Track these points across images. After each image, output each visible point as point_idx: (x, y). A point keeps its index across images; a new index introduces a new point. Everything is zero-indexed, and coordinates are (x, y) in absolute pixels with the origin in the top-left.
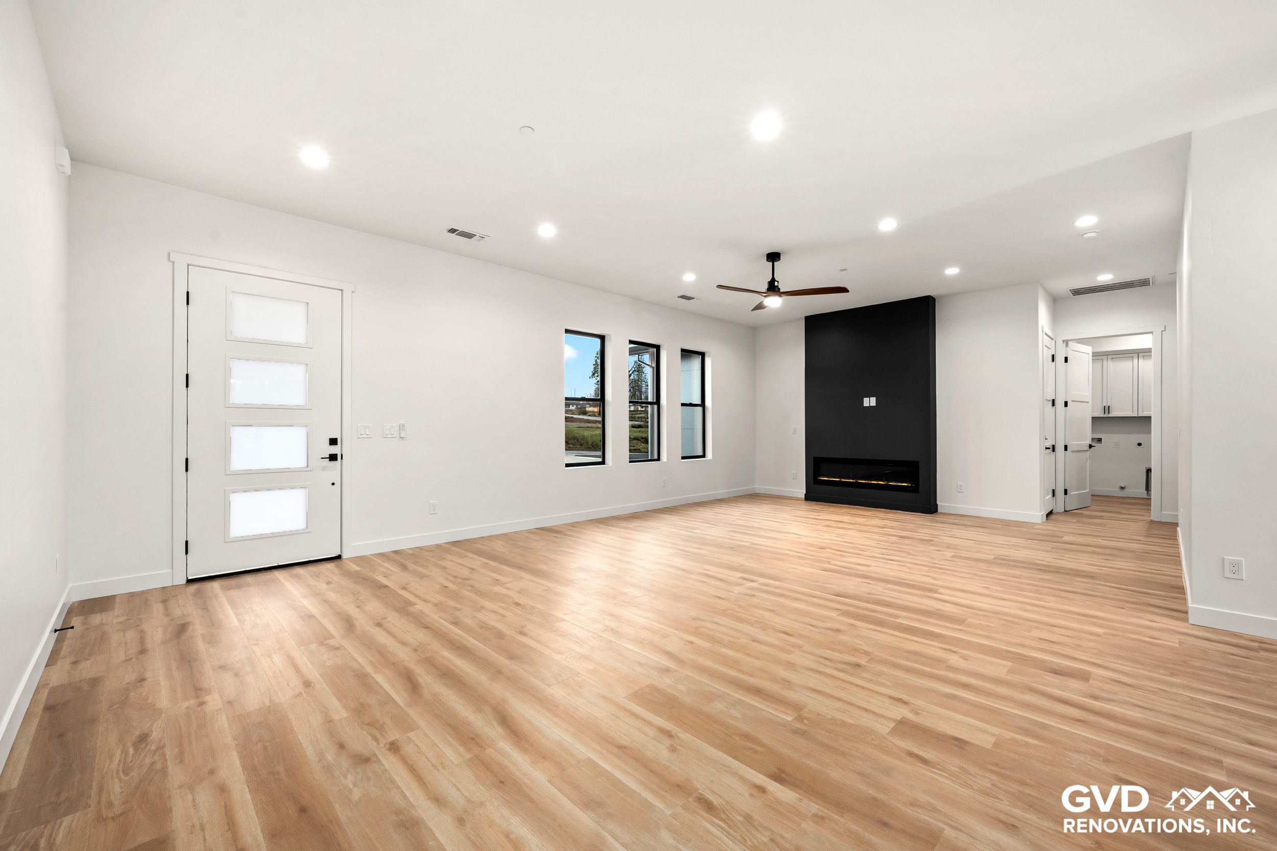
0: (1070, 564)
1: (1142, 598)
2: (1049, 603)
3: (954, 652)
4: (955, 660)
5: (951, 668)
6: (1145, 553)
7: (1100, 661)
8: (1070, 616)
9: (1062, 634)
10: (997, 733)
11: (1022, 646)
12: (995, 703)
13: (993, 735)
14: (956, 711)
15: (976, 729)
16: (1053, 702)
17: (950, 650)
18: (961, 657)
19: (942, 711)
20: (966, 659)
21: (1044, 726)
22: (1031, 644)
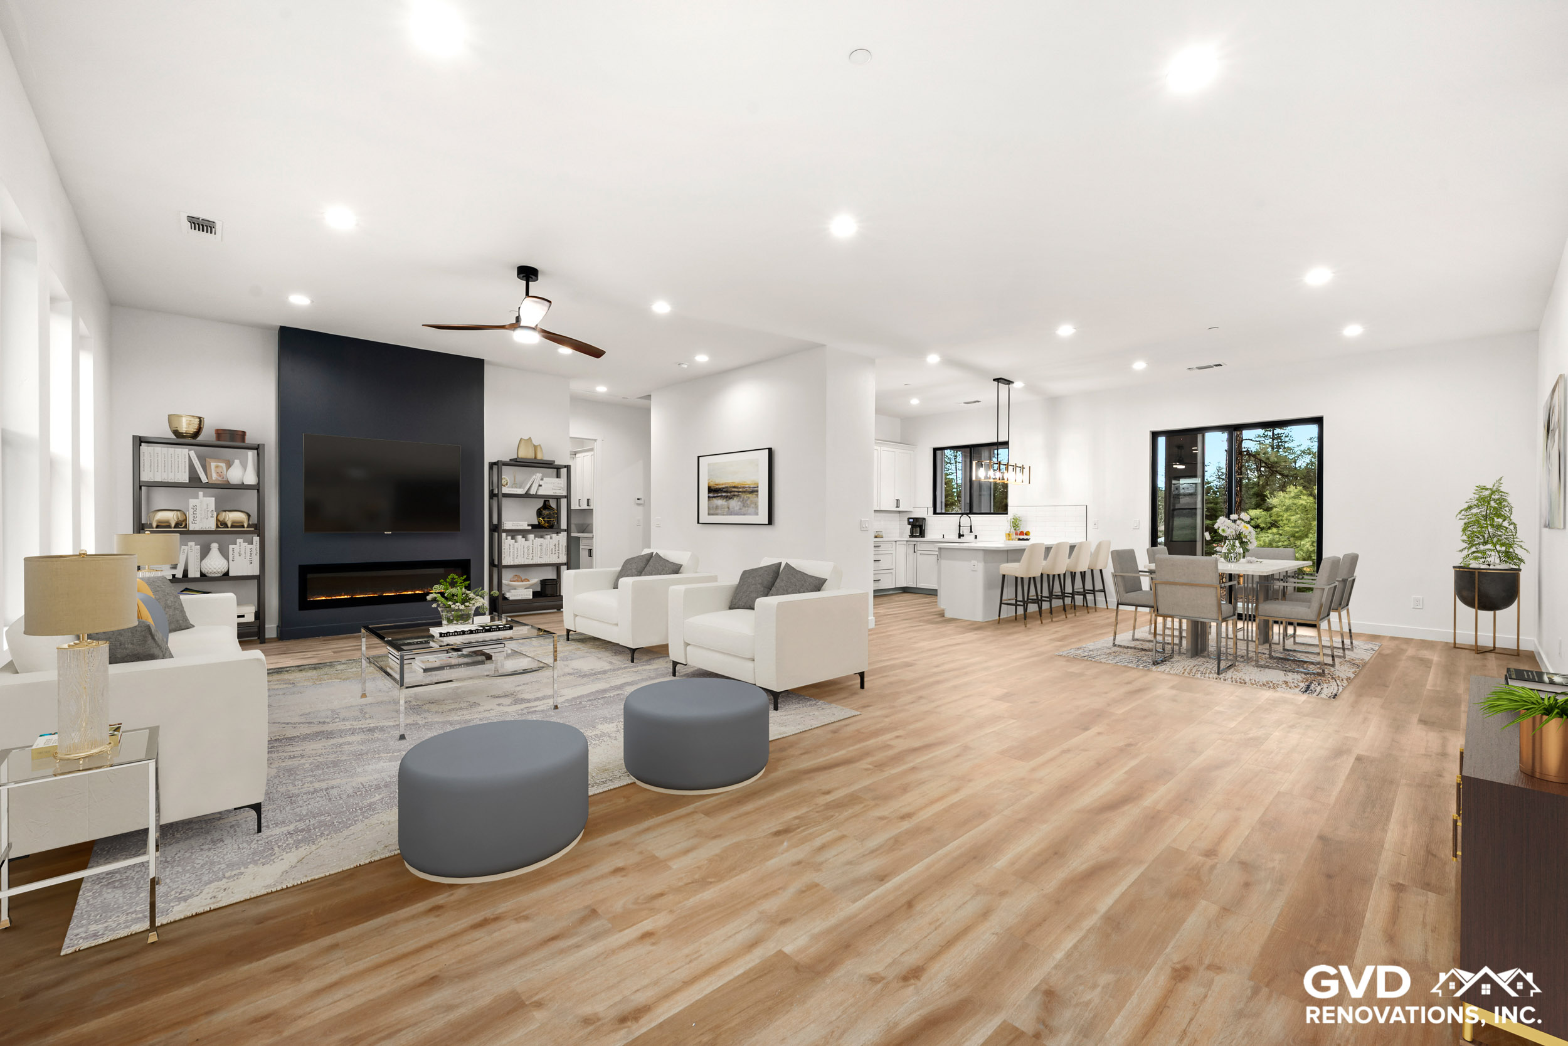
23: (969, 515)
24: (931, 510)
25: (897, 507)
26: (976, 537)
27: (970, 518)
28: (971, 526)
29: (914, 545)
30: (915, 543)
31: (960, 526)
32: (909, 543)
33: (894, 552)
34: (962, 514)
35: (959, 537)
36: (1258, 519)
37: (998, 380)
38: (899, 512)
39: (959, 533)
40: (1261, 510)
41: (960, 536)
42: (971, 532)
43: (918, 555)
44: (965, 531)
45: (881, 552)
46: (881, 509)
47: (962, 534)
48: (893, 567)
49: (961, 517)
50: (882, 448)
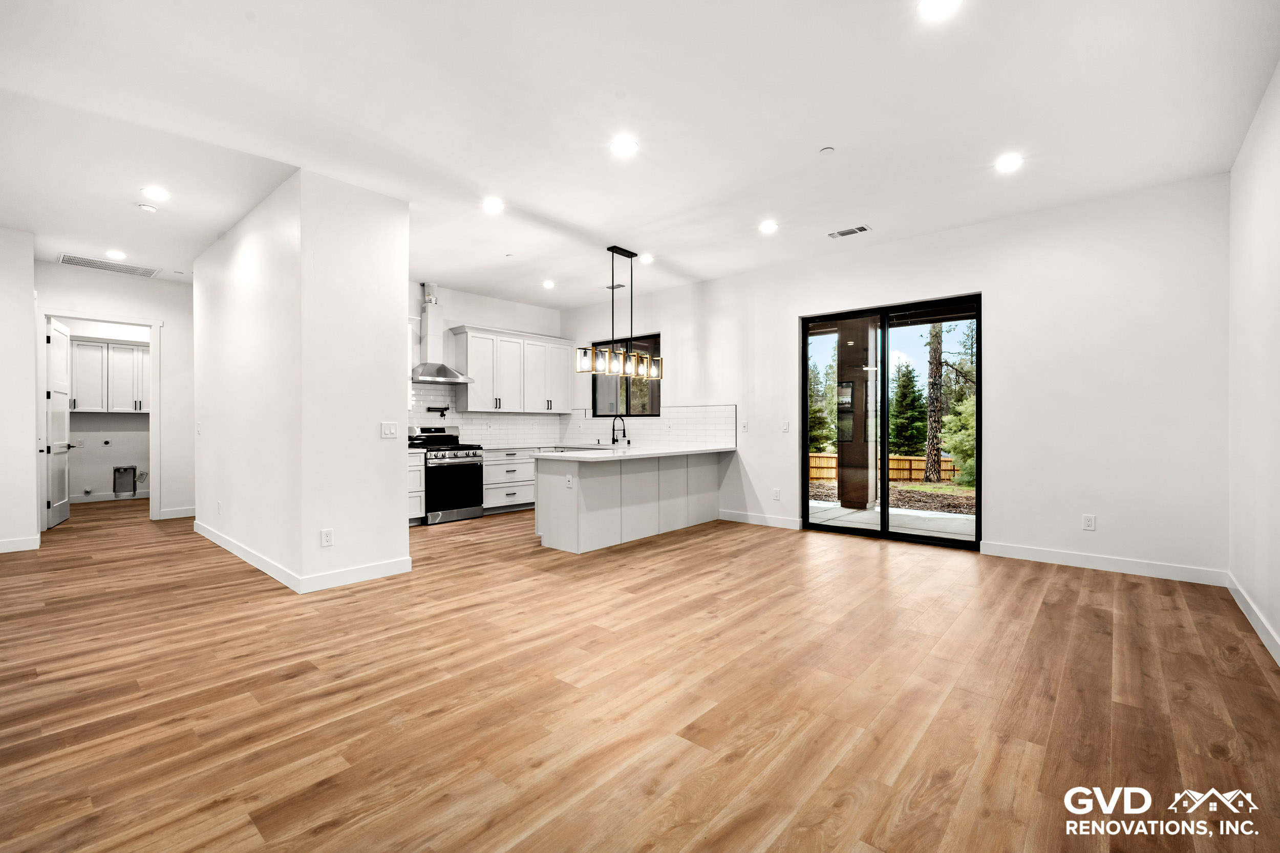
0: (141, 581)
1: (249, 588)
2: (186, 624)
3: (183, 719)
4: (199, 726)
5: (206, 735)
6: (190, 551)
7: (299, 650)
8: (221, 627)
9: (242, 644)
10: (335, 752)
11: (229, 673)
12: (294, 732)
13: (335, 755)
14: (278, 765)
15: (319, 763)
16: (325, 699)
17: (174, 721)
18: (198, 719)
19: (270, 775)
20: (206, 717)
21: (349, 720)
22: (235, 667)
23: (622, 418)
24: (590, 412)
25: (548, 409)
26: (629, 442)
27: (623, 420)
28: (624, 430)
31: (614, 430)
34: (616, 416)
35: (613, 443)
36: (950, 423)
37: (614, 249)
38: (552, 414)
39: (613, 438)
40: (952, 416)
41: (614, 441)
42: (624, 436)
44: (619, 435)
45: (516, 461)
47: (615, 438)
49: (614, 419)
50: (526, 342)
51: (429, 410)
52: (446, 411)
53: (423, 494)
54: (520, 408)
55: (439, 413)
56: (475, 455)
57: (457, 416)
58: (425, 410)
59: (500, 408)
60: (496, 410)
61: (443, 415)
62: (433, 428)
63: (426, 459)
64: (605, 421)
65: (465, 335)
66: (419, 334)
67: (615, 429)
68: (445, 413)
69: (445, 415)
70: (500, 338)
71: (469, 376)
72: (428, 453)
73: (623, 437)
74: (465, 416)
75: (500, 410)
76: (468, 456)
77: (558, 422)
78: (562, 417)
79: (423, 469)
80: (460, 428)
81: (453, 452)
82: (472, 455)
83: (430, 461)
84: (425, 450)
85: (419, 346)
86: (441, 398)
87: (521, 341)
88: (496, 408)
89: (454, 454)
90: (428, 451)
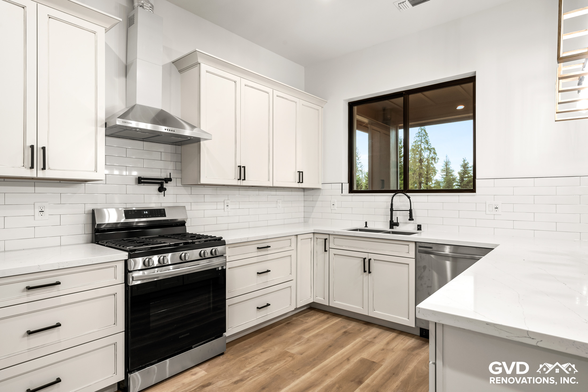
23: (408, 194)
24: (346, 186)
25: (299, 182)
26: (419, 227)
27: (407, 197)
28: (411, 211)
29: (326, 240)
30: (326, 237)
31: (392, 210)
32: (316, 236)
33: (293, 253)
34: (396, 192)
35: (391, 227)
38: (304, 189)
39: (391, 221)
41: (393, 224)
42: (411, 219)
43: (332, 255)
44: (401, 216)
45: (270, 257)
46: (275, 185)
47: (395, 221)
48: (293, 277)
49: (394, 195)
50: (276, 93)
51: (140, 181)
52: (167, 182)
53: (121, 339)
54: (269, 180)
55: (157, 187)
56: (214, 255)
57: (183, 191)
58: (133, 181)
59: (244, 179)
60: (239, 183)
61: (162, 189)
62: (146, 210)
63: (127, 272)
64: (373, 197)
65: (196, 69)
66: (123, 60)
67: (394, 208)
68: (165, 185)
69: (165, 189)
70: (244, 82)
71: (202, 128)
72: (132, 260)
73: (409, 220)
74: (196, 190)
75: (244, 183)
76: (202, 258)
77: (302, 198)
78: (307, 193)
79: (121, 291)
80: (188, 208)
81: (178, 254)
82: (209, 255)
83: (135, 274)
84: (124, 255)
85: (124, 79)
86: (161, 164)
87: (270, 90)
88: (240, 179)
89: (181, 257)
90: (130, 257)
